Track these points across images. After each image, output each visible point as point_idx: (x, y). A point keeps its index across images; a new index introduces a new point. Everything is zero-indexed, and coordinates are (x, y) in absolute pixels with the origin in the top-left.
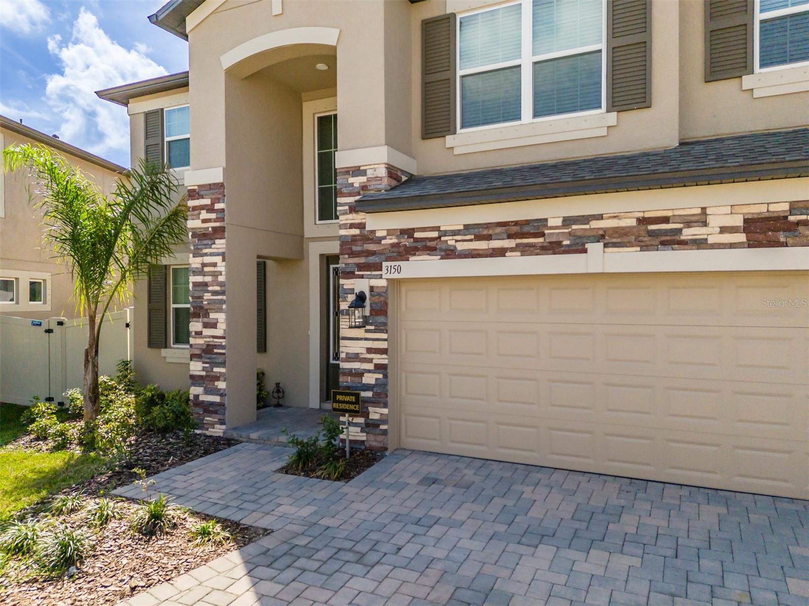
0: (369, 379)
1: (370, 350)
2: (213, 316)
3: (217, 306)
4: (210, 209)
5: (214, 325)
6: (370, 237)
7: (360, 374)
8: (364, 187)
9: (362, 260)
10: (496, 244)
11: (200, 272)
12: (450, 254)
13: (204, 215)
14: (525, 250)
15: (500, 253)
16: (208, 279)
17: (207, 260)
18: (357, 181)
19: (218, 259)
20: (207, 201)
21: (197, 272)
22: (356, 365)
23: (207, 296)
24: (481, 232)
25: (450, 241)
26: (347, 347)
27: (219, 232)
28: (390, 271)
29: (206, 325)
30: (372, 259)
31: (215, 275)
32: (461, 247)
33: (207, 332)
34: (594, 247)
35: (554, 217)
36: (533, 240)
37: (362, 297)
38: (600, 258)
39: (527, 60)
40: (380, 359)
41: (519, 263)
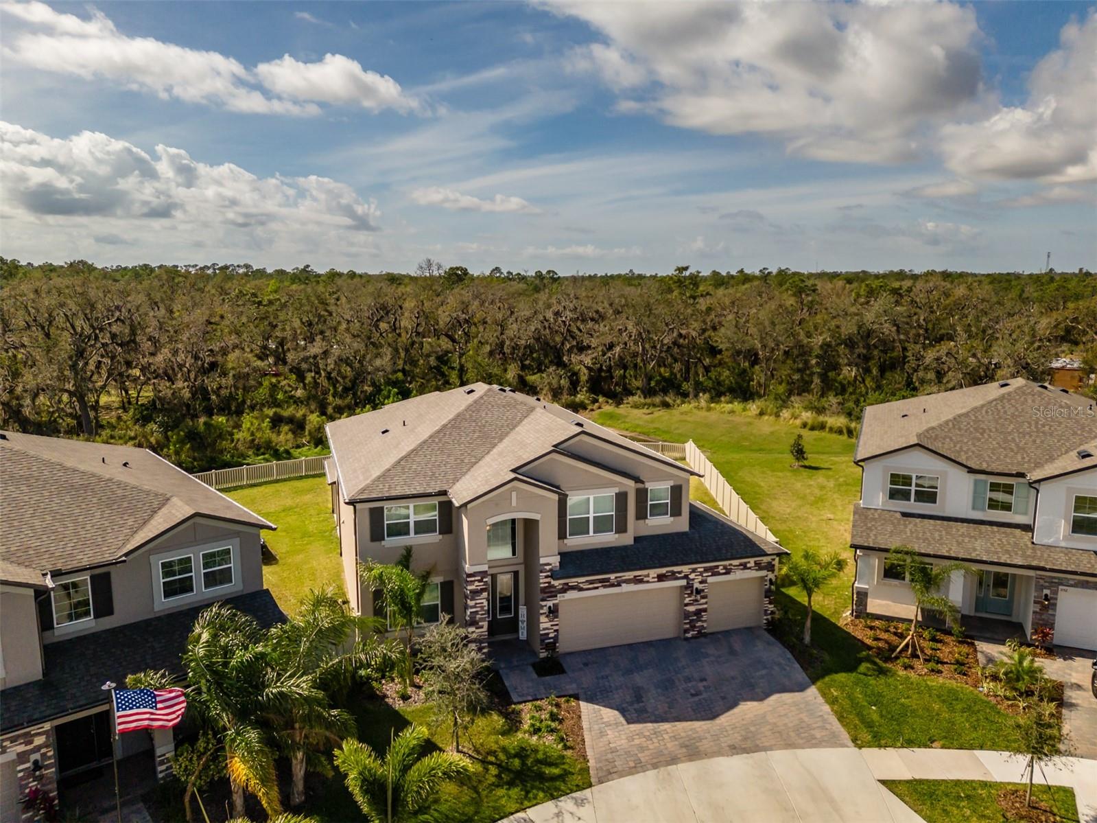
0: (551, 635)
1: (552, 625)
2: (480, 624)
3: (482, 620)
4: (479, 581)
5: (482, 627)
6: (553, 586)
7: (548, 634)
8: (551, 570)
9: (549, 595)
10: (596, 585)
11: (474, 607)
12: (581, 589)
13: (477, 583)
14: (605, 587)
15: (597, 588)
16: (479, 609)
17: (478, 601)
18: (548, 568)
19: (484, 601)
20: (479, 578)
21: (472, 607)
22: (546, 631)
23: (478, 616)
24: (591, 582)
25: (581, 585)
26: (542, 626)
27: (482, 590)
28: (560, 598)
29: (477, 628)
30: (553, 594)
31: (482, 607)
32: (585, 587)
33: (477, 631)
34: (624, 585)
35: (612, 576)
36: (606, 583)
37: (550, 607)
38: (625, 588)
39: (591, 516)
40: (555, 628)
41: (602, 591)
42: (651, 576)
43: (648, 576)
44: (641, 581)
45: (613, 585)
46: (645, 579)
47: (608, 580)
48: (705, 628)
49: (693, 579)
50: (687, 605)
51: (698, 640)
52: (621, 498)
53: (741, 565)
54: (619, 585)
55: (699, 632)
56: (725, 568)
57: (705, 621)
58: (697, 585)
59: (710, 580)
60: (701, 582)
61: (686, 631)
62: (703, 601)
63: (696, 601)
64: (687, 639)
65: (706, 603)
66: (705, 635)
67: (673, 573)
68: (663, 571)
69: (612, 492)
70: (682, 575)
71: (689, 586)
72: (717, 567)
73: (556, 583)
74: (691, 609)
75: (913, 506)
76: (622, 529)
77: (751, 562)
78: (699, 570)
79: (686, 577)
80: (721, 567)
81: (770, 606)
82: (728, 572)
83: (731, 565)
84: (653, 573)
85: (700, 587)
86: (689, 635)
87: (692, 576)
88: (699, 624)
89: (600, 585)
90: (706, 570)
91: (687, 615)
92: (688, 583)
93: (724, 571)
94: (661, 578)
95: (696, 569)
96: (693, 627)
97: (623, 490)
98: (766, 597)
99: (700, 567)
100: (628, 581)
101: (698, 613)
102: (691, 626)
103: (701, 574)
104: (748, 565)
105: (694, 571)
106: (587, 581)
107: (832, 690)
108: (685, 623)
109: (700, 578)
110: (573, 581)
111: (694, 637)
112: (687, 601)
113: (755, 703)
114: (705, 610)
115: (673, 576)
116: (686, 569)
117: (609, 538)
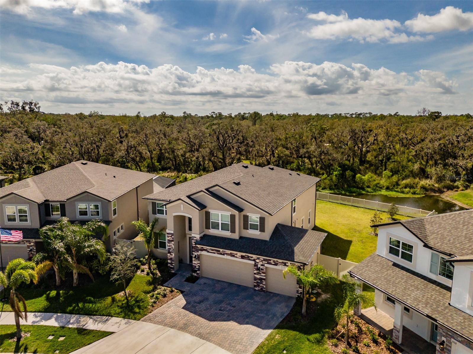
0: (197, 267)
1: (197, 263)
3: (173, 252)
4: (171, 237)
6: (197, 247)
7: (196, 266)
8: (196, 240)
12: (208, 252)
14: (218, 253)
15: (215, 253)
17: (170, 245)
18: (195, 239)
19: (173, 245)
24: (212, 250)
25: (208, 250)
26: (194, 262)
27: (172, 241)
28: (200, 252)
30: (197, 250)
31: (172, 247)
32: (210, 251)
34: (225, 255)
35: (221, 250)
36: (218, 252)
37: (196, 255)
38: (225, 257)
39: (220, 222)
40: (199, 265)
41: (216, 255)
42: (238, 255)
43: (237, 254)
44: (233, 256)
45: (221, 254)
46: (235, 256)
47: (219, 251)
48: (264, 288)
49: (258, 263)
50: (255, 274)
51: (260, 292)
52: (233, 217)
53: (283, 263)
54: (224, 255)
55: (262, 289)
56: (274, 262)
57: (264, 285)
58: (259, 266)
59: (266, 265)
60: (262, 265)
61: (255, 286)
62: (264, 275)
63: (260, 273)
64: (255, 290)
65: (265, 276)
66: (264, 291)
67: (248, 257)
68: (244, 254)
69: (228, 214)
70: (253, 259)
71: (256, 265)
72: (270, 260)
73: (199, 246)
74: (258, 276)
75: (399, 260)
76: (233, 231)
77: (289, 263)
78: (261, 259)
79: (254, 260)
80: (272, 261)
81: (300, 289)
82: (276, 264)
83: (277, 261)
84: (239, 254)
85: (262, 267)
86: (257, 289)
87: (257, 261)
88: (261, 285)
89: (216, 252)
90: (264, 260)
91: (255, 279)
92: (255, 263)
93: (274, 263)
94: (242, 257)
95: (260, 258)
96: (258, 286)
97: (233, 214)
98: (297, 284)
99: (262, 258)
100: (227, 254)
101: (261, 279)
102: (257, 285)
103: (262, 261)
104: (287, 264)
105: (258, 258)
106: (210, 249)
107: (277, 336)
108: (255, 282)
109: (261, 263)
110: (205, 247)
111: (258, 290)
112: (255, 272)
113: (236, 324)
114: (264, 279)
115: (248, 258)
116: (255, 257)
117: (227, 234)
